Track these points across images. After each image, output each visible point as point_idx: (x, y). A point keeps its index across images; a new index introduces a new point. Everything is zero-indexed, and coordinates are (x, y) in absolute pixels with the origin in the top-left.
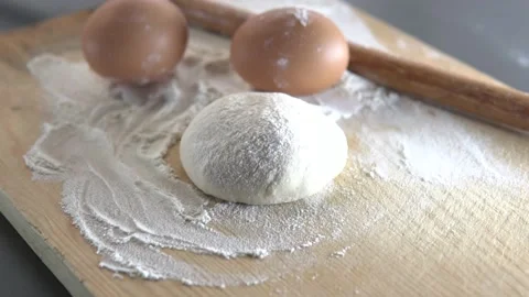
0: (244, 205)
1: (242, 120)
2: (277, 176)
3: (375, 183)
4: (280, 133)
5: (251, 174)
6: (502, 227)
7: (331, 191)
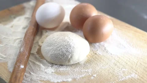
0: (62, 65)
1: (60, 41)
2: (71, 56)
3: (98, 56)
4: (71, 44)
5: (64, 56)
6: (136, 67)
7: (86, 59)
